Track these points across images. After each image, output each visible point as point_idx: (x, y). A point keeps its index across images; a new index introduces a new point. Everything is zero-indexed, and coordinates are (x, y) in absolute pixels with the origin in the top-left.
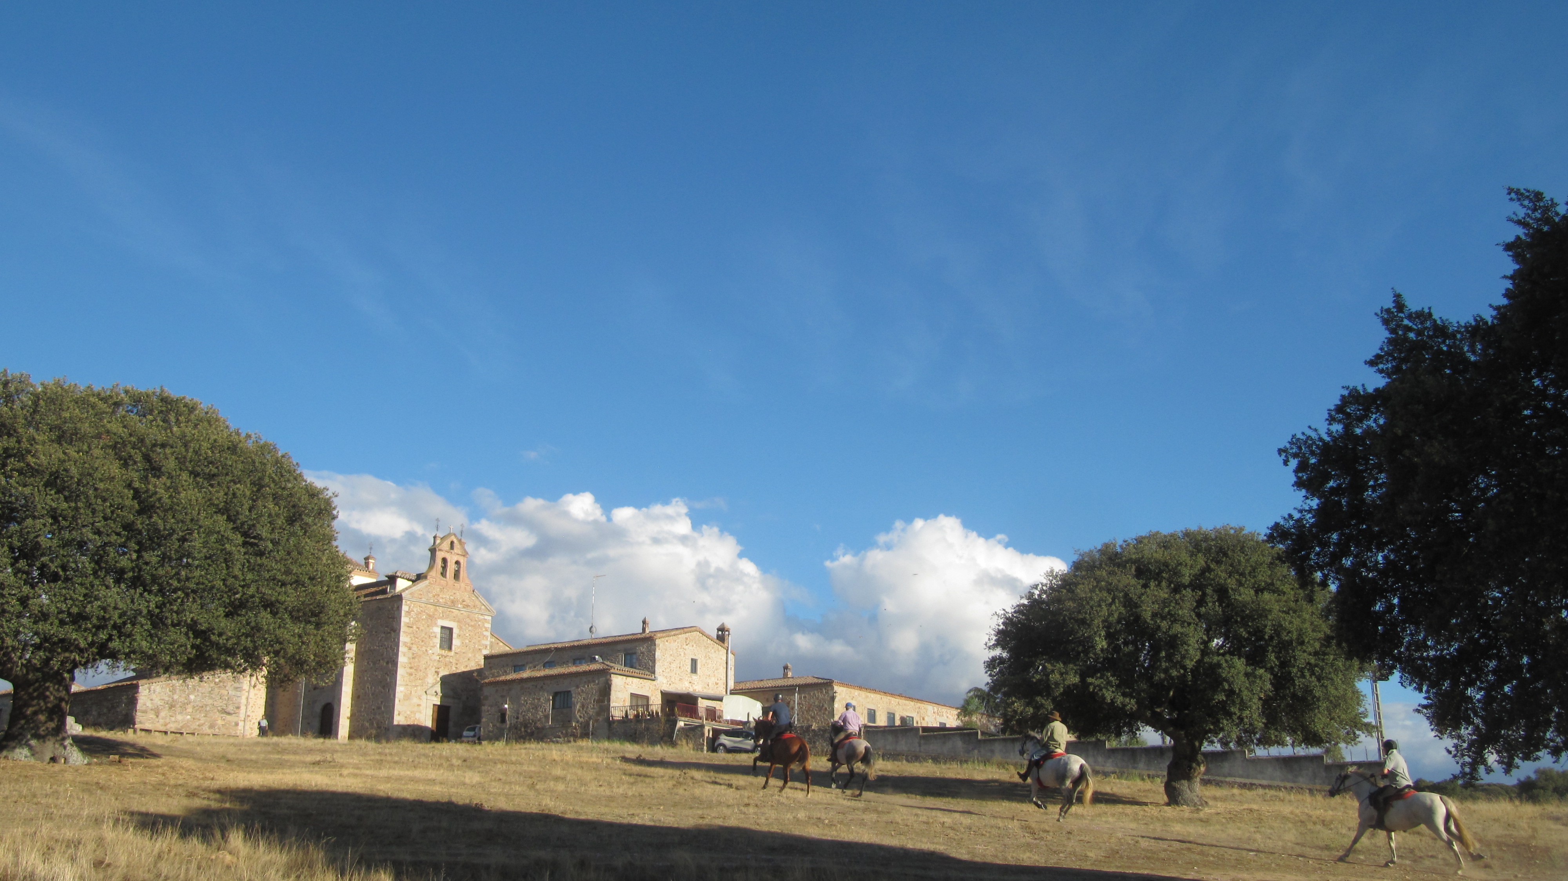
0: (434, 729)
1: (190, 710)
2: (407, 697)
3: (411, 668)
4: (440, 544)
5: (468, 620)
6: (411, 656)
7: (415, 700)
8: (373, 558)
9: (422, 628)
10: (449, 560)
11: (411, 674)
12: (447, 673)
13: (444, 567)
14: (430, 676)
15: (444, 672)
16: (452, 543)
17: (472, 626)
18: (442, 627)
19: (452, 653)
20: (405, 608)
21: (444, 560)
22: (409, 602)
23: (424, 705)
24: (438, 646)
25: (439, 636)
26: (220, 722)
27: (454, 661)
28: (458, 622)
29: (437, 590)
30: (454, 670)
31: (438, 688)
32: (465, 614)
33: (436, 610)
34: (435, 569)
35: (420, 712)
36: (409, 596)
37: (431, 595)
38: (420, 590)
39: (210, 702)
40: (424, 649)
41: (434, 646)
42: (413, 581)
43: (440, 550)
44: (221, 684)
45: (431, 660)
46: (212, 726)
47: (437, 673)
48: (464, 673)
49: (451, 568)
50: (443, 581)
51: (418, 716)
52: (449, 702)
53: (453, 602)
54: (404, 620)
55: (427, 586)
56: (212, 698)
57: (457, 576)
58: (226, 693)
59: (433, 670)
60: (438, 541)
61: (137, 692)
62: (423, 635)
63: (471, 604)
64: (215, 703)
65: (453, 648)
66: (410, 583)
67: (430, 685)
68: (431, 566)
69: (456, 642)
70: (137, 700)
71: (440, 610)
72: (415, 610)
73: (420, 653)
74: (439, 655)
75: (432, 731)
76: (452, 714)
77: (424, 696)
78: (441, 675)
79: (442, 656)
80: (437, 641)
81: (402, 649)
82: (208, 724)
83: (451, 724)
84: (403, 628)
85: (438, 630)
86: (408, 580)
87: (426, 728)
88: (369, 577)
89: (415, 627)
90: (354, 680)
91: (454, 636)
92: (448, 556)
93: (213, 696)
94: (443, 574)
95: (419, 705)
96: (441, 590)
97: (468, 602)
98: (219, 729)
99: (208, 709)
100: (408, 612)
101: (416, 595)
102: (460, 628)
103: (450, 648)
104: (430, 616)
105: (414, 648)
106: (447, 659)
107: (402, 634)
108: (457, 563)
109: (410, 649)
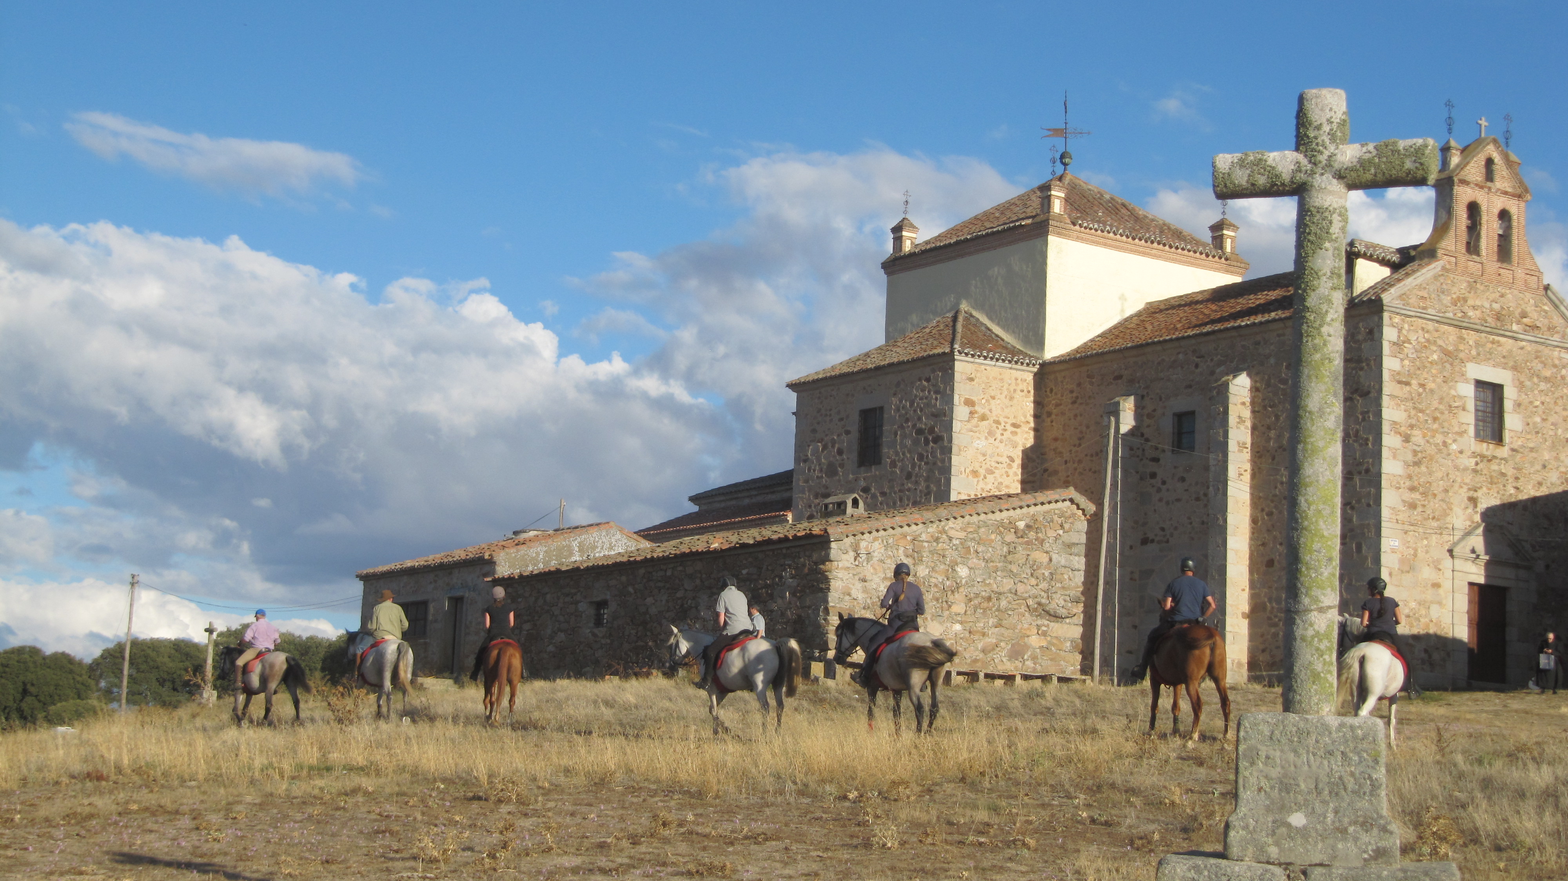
0: (1474, 646)
1: (959, 608)
2: (1409, 566)
3: (1412, 489)
4: (1461, 166)
5: (1537, 366)
6: (1410, 457)
7: (1427, 573)
8: (1232, 226)
9: (1431, 385)
10: (1484, 208)
11: (1413, 506)
12: (1495, 502)
13: (1474, 228)
14: (1458, 510)
15: (1489, 500)
16: (1489, 162)
17: (1547, 380)
18: (1479, 384)
19: (1503, 452)
20: (1389, 334)
21: (1473, 209)
22: (1397, 319)
23: (1447, 585)
24: (1471, 431)
25: (1471, 405)
26: (1035, 641)
27: (1510, 472)
28: (1515, 368)
29: (1461, 287)
30: (1511, 494)
31: (1478, 541)
32: (1529, 347)
33: (1462, 338)
34: (1452, 233)
35: (1440, 603)
36: (1397, 303)
37: (1447, 300)
38: (1420, 287)
39: (1008, 584)
40: (1439, 439)
41: (1461, 434)
42: (1395, 267)
43: (1464, 182)
44: (1032, 535)
45: (1457, 468)
46: (1016, 653)
47: (1473, 501)
48: (1534, 500)
49: (1490, 228)
50: (1473, 267)
51: (1435, 612)
52: (1507, 577)
53: (1498, 317)
54: (1390, 364)
55: (1436, 277)
56: (1011, 574)
57: (1504, 251)
58: (1045, 559)
59: (1464, 493)
60: (1455, 160)
61: (827, 559)
62: (1435, 404)
63: (1541, 322)
64: (1021, 588)
65: (1507, 436)
66: (1386, 272)
67: (1458, 535)
68: (1441, 229)
69: (1512, 421)
70: (827, 580)
71: (1471, 337)
72: (1413, 337)
73: (1431, 450)
74: (1474, 455)
75: (1470, 651)
76: (1512, 607)
77: (1448, 562)
78: (1483, 505)
79: (1482, 456)
80: (1469, 418)
81: (1390, 440)
82: (1005, 647)
83: (1512, 633)
84: (1389, 387)
85: (1468, 391)
86: (1383, 262)
87: (1456, 642)
88: (1227, 271)
89: (1414, 382)
90: (1254, 521)
91: (1508, 405)
92: (1481, 197)
93: (1014, 568)
94: (1473, 247)
95: (1436, 585)
96: (1472, 287)
97: (1534, 316)
98: (1034, 658)
99: (1003, 603)
100: (1398, 345)
101: (1413, 300)
102: (1521, 386)
103: (1498, 437)
104: (1447, 353)
105: (1417, 437)
106: (1494, 467)
107: (1386, 401)
108: (1504, 215)
109: (1407, 439)
